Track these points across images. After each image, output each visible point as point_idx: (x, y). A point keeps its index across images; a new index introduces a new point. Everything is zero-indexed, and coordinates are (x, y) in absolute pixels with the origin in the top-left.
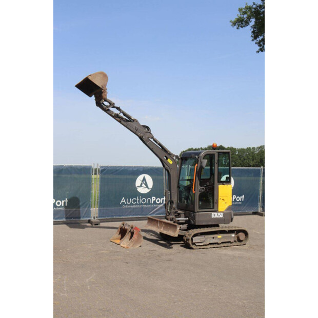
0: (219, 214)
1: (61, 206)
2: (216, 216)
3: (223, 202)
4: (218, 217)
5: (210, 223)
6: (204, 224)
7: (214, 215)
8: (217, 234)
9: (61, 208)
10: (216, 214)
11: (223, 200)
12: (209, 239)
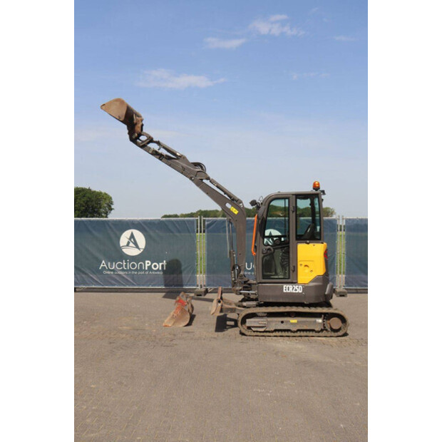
0: (296, 287)
1: (158, 270)
2: (291, 290)
3: (307, 270)
4: (294, 291)
5: (281, 301)
6: (271, 300)
7: (288, 289)
8: (290, 316)
9: (158, 273)
10: (291, 286)
11: (306, 266)
12: (275, 323)
